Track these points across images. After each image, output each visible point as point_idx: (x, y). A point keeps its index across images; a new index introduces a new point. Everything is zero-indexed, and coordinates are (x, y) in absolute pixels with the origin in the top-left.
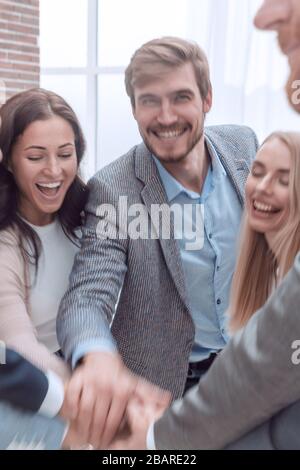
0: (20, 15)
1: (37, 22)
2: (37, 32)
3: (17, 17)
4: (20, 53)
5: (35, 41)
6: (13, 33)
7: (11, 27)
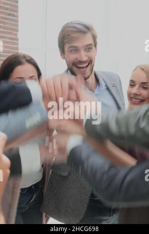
0: (9, 22)
1: (17, 26)
2: (17, 30)
3: (8, 23)
4: (9, 40)
5: (16, 35)
6: (6, 31)
7: (4, 28)
